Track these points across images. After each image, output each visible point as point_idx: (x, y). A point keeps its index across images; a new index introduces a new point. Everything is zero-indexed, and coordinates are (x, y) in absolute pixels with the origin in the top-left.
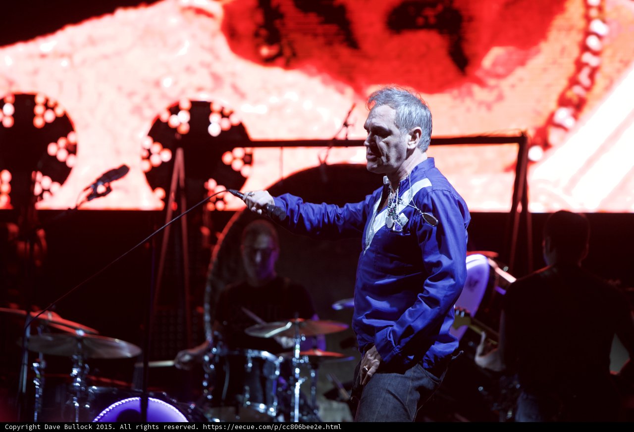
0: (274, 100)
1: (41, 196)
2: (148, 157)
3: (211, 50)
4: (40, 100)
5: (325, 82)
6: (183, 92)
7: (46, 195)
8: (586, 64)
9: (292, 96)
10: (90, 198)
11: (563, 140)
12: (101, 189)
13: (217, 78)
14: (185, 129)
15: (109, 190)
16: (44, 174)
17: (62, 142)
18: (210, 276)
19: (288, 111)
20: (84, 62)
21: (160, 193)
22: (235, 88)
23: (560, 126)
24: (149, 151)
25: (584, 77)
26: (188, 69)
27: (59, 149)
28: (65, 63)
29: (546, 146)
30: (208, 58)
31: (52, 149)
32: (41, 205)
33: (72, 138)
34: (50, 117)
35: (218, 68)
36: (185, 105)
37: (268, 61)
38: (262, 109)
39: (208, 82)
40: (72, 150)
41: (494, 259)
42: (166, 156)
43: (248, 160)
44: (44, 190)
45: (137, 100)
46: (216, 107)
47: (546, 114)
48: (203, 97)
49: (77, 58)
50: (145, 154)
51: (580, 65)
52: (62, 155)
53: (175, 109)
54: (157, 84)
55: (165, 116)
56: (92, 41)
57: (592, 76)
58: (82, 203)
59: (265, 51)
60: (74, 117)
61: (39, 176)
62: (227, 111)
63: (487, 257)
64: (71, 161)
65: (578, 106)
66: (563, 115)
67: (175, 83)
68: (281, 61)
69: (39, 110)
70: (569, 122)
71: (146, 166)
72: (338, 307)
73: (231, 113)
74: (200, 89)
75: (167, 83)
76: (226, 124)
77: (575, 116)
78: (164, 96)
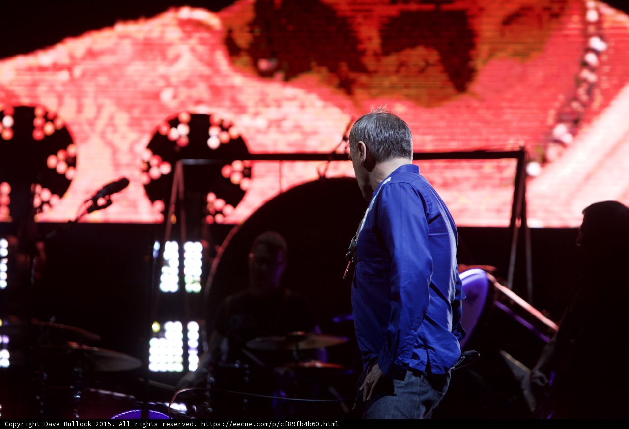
1: (40, 209)
4: (39, 112)
6: (183, 104)
7: (45, 207)
8: (585, 80)
10: (90, 210)
11: (560, 155)
12: (101, 202)
13: (216, 92)
14: (184, 141)
15: (109, 203)
16: (43, 187)
17: (61, 155)
20: (83, 75)
21: (159, 205)
23: (559, 142)
25: (582, 92)
27: (58, 161)
28: (64, 76)
29: (544, 161)
31: (52, 161)
32: (40, 218)
33: (72, 150)
34: (49, 129)
35: (218, 81)
38: (261, 123)
40: (72, 162)
41: (493, 273)
42: (166, 169)
43: (247, 174)
44: (43, 203)
48: (202, 110)
49: (77, 71)
50: (144, 166)
51: (578, 81)
52: (62, 168)
53: (174, 122)
55: (164, 129)
57: (589, 92)
58: (82, 215)
59: (264, 65)
60: (74, 129)
61: (38, 188)
62: (226, 124)
63: (486, 271)
64: (70, 174)
65: (575, 122)
66: (561, 131)
68: (280, 75)
69: (38, 122)
70: (567, 138)
71: (145, 179)
73: (231, 126)
74: (199, 102)
75: (166, 96)
76: (225, 137)
77: (574, 133)
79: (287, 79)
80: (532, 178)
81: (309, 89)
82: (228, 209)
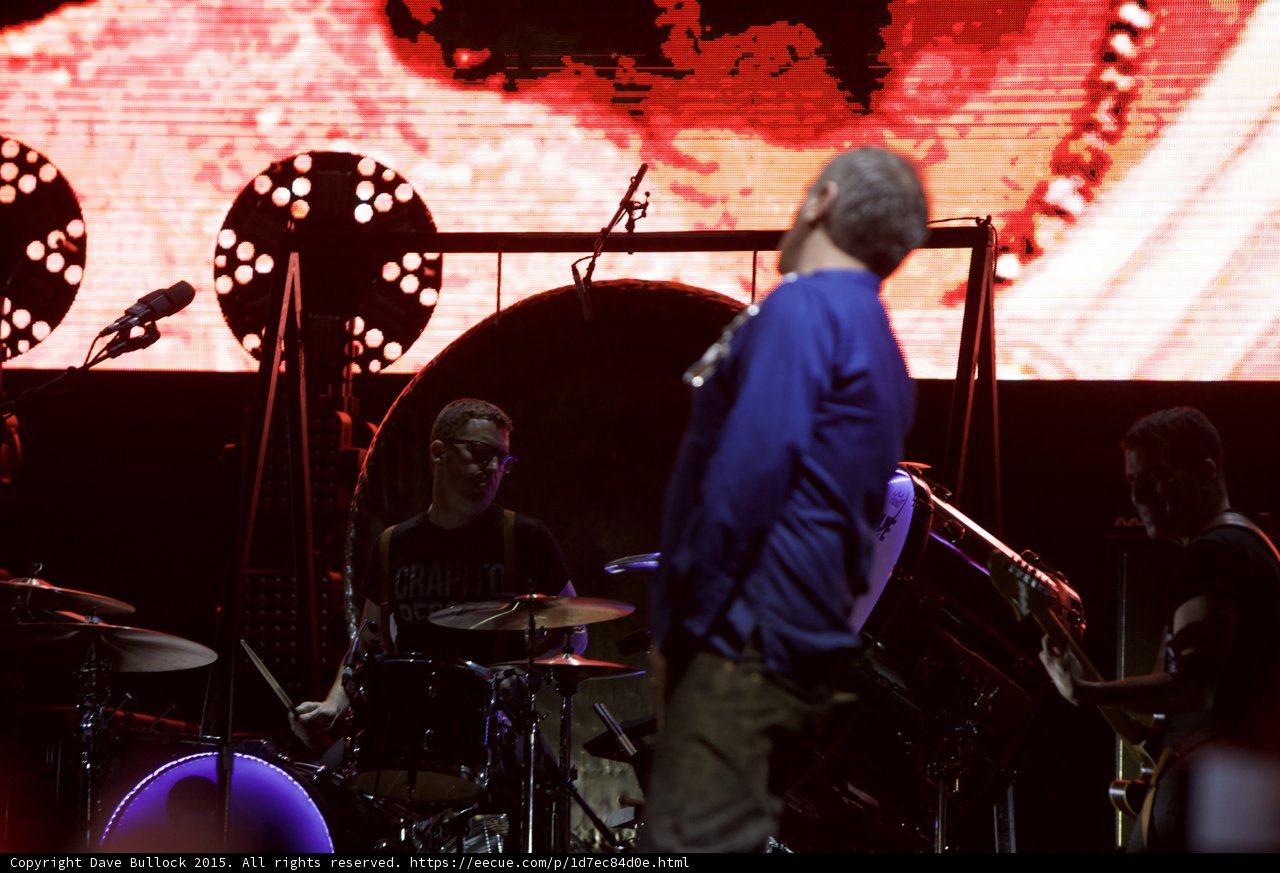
2: (229, 270)
6: (301, 137)
8: (1111, 86)
9: (519, 146)
10: (113, 351)
11: (1059, 238)
12: (137, 332)
13: (368, 110)
14: (302, 209)
15: (152, 336)
17: (54, 237)
20: (100, 74)
21: (253, 341)
23: (1060, 213)
25: (1103, 115)
28: (60, 78)
29: (1029, 251)
33: (76, 228)
34: (28, 184)
36: (303, 164)
38: (460, 174)
42: (265, 265)
43: (431, 277)
46: (366, 168)
47: (1029, 187)
48: (339, 146)
49: (86, 69)
51: (1097, 90)
52: (55, 264)
53: (284, 176)
55: (263, 186)
57: (1118, 112)
60: (78, 185)
61: (6, 306)
62: (388, 176)
64: (74, 275)
65: (1092, 173)
66: (1062, 191)
68: (498, 79)
70: (1074, 204)
71: (225, 285)
72: (614, 569)
74: (334, 134)
75: (268, 119)
76: (384, 202)
77: (1086, 194)
79: (510, 90)
80: (1004, 282)
81: (558, 106)
82: (393, 350)
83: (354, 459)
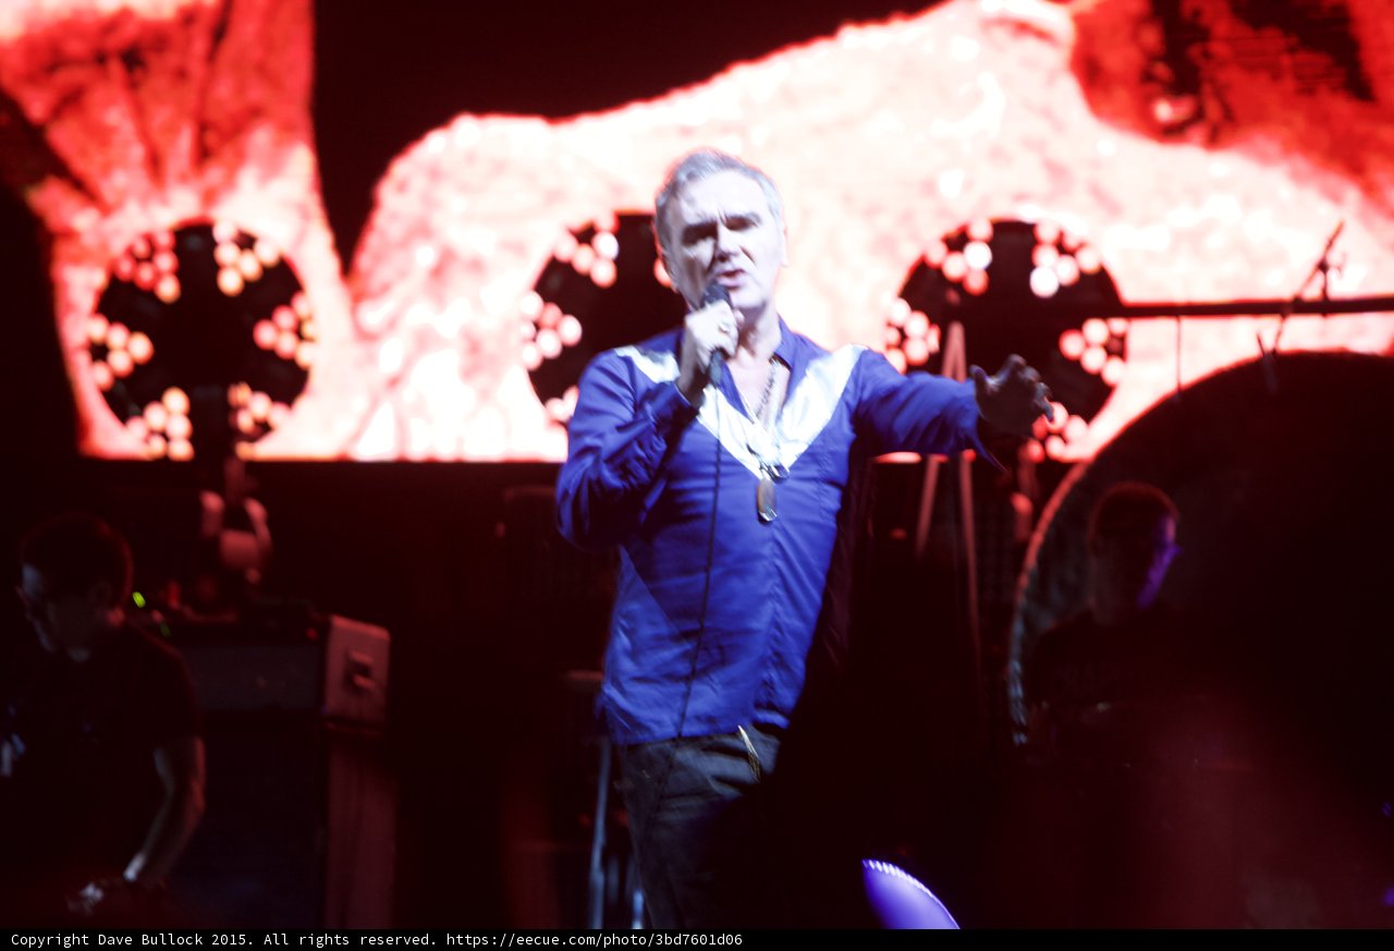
0: (1184, 217)
2: (901, 344)
3: (1047, 113)
5: (1297, 177)
9: (1222, 206)
13: (1057, 172)
14: (977, 283)
18: (1021, 600)
19: (1215, 242)
22: (1099, 195)
24: (901, 331)
26: (997, 154)
28: (731, 144)
30: (1039, 128)
35: (1061, 151)
36: (982, 230)
37: (1170, 133)
39: (1038, 181)
43: (1116, 348)
45: (885, 222)
46: (1046, 233)
50: (895, 336)
53: (958, 241)
54: (929, 188)
55: (937, 254)
56: (789, 97)
59: (1164, 111)
62: (1071, 242)
67: (968, 185)
68: (1198, 133)
73: (1082, 245)
76: (1069, 270)
78: (943, 212)
79: (1214, 141)
81: (1264, 159)
82: (1075, 427)
83: (1024, 546)
